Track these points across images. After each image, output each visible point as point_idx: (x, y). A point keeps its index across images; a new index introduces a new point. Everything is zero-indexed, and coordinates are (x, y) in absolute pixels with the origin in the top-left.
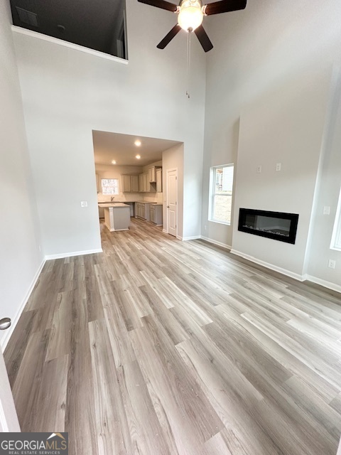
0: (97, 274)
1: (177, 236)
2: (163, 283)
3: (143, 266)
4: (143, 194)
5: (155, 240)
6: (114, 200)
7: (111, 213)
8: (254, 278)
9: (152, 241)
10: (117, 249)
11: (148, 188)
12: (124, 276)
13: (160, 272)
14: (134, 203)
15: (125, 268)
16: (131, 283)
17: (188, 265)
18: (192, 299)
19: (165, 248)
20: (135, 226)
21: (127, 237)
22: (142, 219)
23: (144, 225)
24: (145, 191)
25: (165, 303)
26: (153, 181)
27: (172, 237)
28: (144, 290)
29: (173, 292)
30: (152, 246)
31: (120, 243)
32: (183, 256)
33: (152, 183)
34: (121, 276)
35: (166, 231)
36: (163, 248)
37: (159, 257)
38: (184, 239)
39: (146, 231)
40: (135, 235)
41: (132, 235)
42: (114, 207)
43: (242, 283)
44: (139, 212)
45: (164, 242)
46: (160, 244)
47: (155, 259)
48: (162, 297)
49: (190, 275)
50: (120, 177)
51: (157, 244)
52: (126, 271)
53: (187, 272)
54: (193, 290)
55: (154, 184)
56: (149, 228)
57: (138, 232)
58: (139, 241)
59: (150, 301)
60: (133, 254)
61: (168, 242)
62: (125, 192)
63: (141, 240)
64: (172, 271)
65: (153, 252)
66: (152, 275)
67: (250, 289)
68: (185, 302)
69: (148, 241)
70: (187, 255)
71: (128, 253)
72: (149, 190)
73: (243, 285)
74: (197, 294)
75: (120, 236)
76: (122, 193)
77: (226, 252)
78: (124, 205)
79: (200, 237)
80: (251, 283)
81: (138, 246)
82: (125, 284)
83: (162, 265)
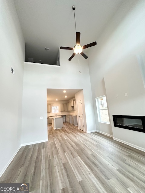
0: (43, 155)
1: (84, 131)
2: (76, 161)
3: (67, 149)
4: (69, 111)
5: (74, 133)
6: (57, 115)
7: (54, 121)
8: (130, 156)
9: (72, 134)
10: (55, 139)
11: (70, 109)
12: (56, 156)
13: (75, 153)
14: (65, 116)
15: (57, 151)
16: (59, 161)
17: (90, 148)
18: (93, 173)
19: (79, 138)
20: (65, 126)
21: (61, 132)
22: (69, 123)
23: (70, 126)
24: (70, 110)
25: (77, 177)
26: (73, 105)
27: (82, 131)
28: (66, 166)
29: (82, 167)
30: (72, 137)
31: (57, 136)
32: (87, 142)
33: (72, 107)
34: (54, 156)
35: (79, 128)
36: (78, 138)
37: (75, 143)
38: (88, 132)
39: (70, 129)
40: (65, 131)
41: (63, 131)
42: (56, 118)
43: (124, 161)
44: (67, 120)
45: (78, 135)
46: (76, 135)
47: (73, 144)
48: (75, 171)
49: (92, 154)
50: (60, 105)
51: (75, 136)
52: (57, 153)
53: (90, 153)
54: (93, 166)
55: (73, 107)
56: (71, 127)
57: (67, 129)
58: (66, 135)
59: (68, 175)
60: (62, 142)
61: (79, 134)
62: (62, 111)
63: (67, 134)
64: (81, 152)
65: (72, 141)
66: (71, 155)
67: (129, 165)
68: (89, 176)
69: (71, 134)
70: (90, 142)
71: (60, 142)
72: (71, 110)
73: (124, 162)
74: (96, 169)
75: (58, 132)
76: (60, 112)
77: (111, 139)
78: (61, 117)
79: (96, 131)
80: (129, 161)
81: (65, 137)
82: (56, 161)
83: (77, 148)
